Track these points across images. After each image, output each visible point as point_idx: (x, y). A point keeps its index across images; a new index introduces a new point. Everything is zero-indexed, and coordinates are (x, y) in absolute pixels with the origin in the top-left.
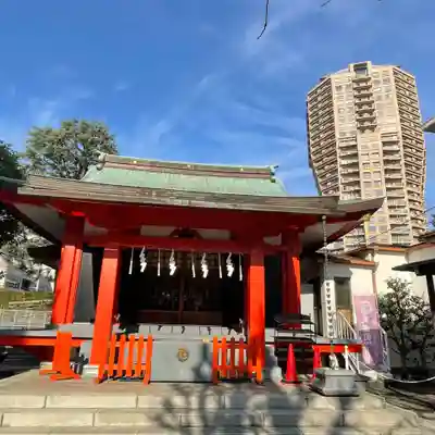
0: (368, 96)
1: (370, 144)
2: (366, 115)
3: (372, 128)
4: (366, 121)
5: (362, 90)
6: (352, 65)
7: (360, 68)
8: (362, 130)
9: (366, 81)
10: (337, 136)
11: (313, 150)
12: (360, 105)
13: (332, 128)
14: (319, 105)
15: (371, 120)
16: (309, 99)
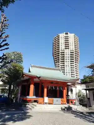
0: (68, 41)
1: (67, 52)
2: (67, 45)
3: (68, 49)
4: (67, 47)
5: (67, 39)
6: (65, 33)
7: (67, 34)
8: (66, 49)
9: (68, 37)
10: (60, 49)
11: (54, 52)
12: (66, 43)
13: (59, 47)
14: (57, 41)
15: (68, 46)
16: (54, 39)
